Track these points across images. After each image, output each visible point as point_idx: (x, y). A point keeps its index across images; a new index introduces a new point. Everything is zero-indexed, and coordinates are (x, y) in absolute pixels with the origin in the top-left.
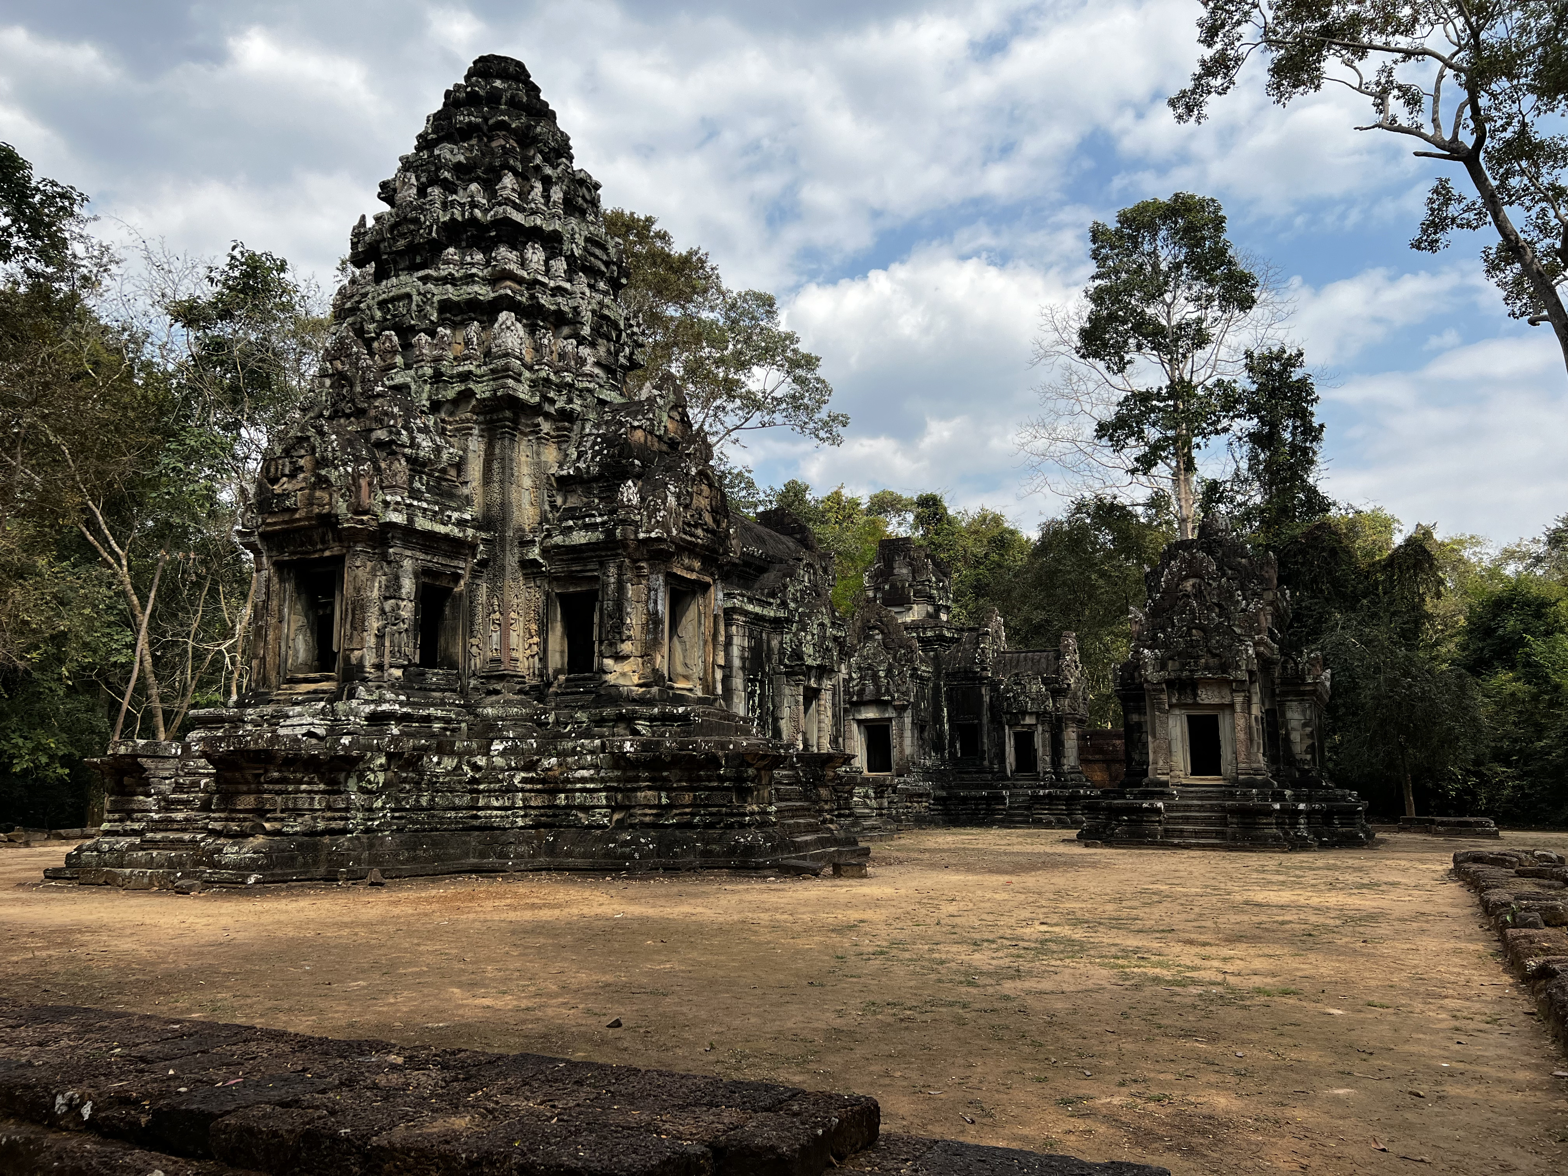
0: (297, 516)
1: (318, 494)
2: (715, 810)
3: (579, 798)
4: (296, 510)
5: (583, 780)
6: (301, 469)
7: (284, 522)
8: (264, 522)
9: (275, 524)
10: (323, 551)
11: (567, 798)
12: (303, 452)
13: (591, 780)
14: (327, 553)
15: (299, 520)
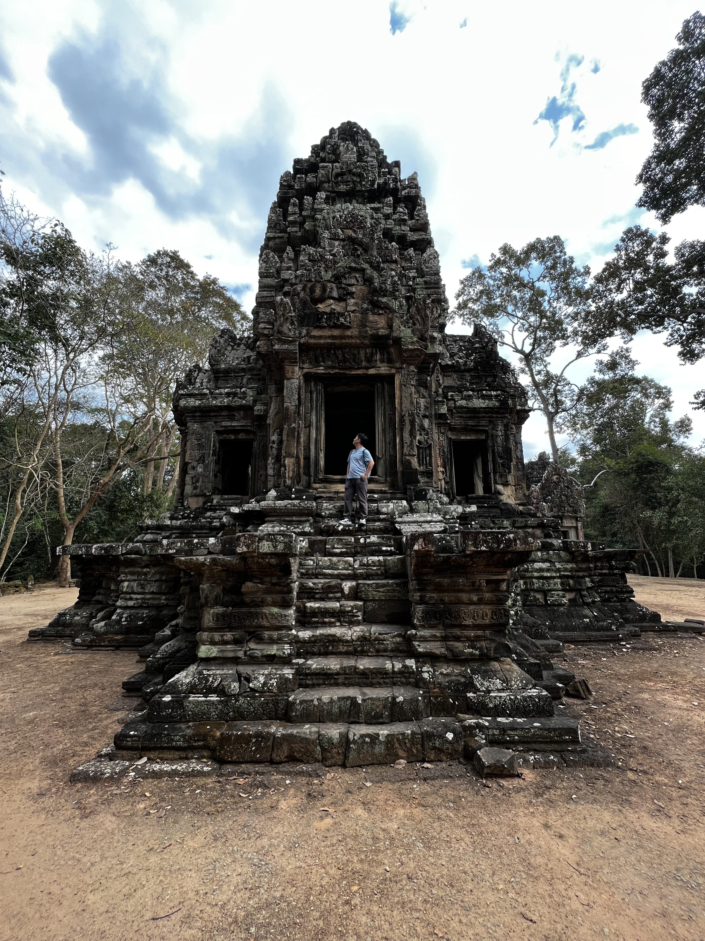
0: (349, 333)
1: (371, 318)
2: (608, 589)
3: (537, 584)
4: (349, 328)
5: (541, 570)
6: (352, 294)
7: (333, 337)
8: (308, 334)
9: (320, 337)
10: (367, 368)
11: (525, 583)
12: (353, 281)
13: (548, 570)
14: (372, 371)
15: (351, 337)
